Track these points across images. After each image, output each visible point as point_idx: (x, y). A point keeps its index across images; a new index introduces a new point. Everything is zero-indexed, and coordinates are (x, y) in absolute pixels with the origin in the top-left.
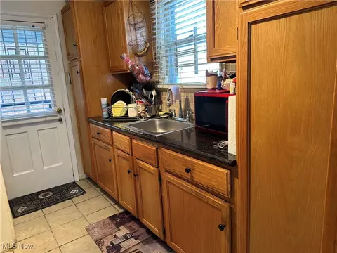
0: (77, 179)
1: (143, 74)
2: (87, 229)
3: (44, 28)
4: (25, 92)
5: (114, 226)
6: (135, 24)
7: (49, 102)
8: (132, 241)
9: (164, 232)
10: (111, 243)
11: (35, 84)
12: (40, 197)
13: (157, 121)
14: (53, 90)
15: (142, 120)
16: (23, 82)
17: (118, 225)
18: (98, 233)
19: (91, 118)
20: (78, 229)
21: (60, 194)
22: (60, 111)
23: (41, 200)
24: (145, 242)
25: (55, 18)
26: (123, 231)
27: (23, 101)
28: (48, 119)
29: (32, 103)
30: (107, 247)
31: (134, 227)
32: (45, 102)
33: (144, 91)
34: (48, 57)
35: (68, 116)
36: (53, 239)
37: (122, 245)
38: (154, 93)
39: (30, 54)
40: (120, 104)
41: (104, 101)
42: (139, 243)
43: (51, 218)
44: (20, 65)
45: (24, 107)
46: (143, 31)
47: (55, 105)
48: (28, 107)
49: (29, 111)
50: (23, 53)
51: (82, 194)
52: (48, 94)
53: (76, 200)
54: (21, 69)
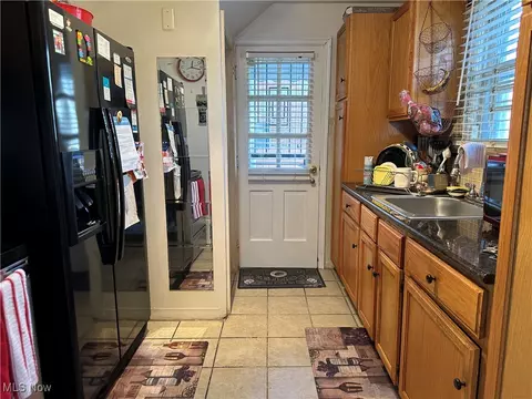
0: (321, 266)
1: (429, 122)
2: (307, 331)
3: (313, 59)
4: (278, 141)
5: (341, 341)
6: (432, 44)
7: (303, 156)
8: (357, 371)
9: (398, 371)
10: (328, 360)
11: (293, 132)
12: (272, 274)
13: (440, 201)
14: (311, 141)
15: (414, 195)
16: (278, 130)
17: (347, 343)
18: (317, 341)
19: (347, 184)
20: (297, 327)
21: (295, 278)
22: (314, 171)
23: (272, 277)
24: (373, 379)
25: (329, 44)
26: (351, 352)
27: (274, 152)
28: (297, 178)
29: (283, 156)
30: (320, 362)
31: (368, 354)
32: (299, 156)
33: (430, 149)
34: (311, 97)
35: (323, 178)
36: (265, 326)
37: (340, 368)
38: (446, 153)
39: (293, 93)
40: (389, 166)
41: (368, 161)
42: (365, 377)
43: (273, 303)
44: (279, 108)
45: (274, 160)
46: (447, 53)
47: (310, 162)
48: (278, 161)
49: (278, 166)
50: (284, 93)
51: (320, 287)
52: (304, 146)
53: (310, 291)
54: (278, 113)
